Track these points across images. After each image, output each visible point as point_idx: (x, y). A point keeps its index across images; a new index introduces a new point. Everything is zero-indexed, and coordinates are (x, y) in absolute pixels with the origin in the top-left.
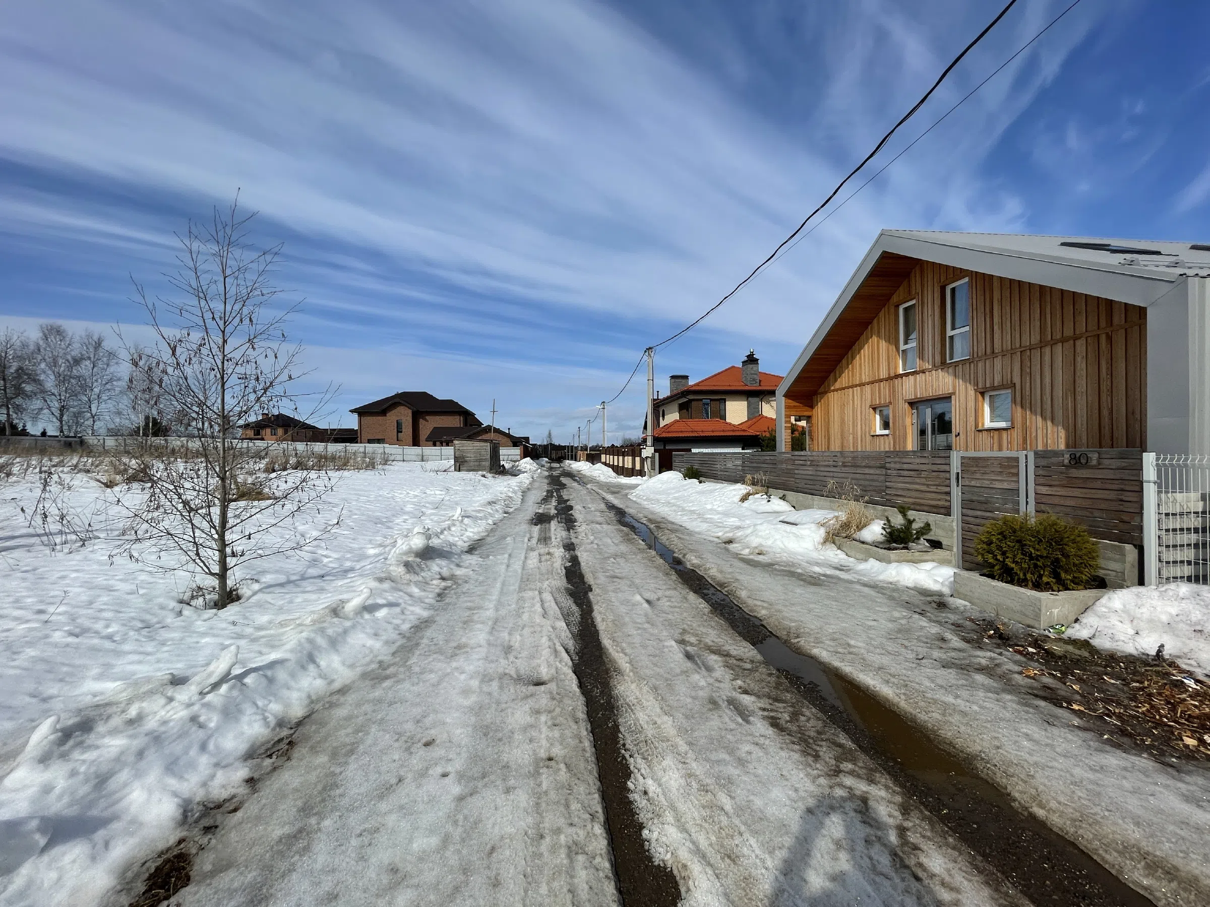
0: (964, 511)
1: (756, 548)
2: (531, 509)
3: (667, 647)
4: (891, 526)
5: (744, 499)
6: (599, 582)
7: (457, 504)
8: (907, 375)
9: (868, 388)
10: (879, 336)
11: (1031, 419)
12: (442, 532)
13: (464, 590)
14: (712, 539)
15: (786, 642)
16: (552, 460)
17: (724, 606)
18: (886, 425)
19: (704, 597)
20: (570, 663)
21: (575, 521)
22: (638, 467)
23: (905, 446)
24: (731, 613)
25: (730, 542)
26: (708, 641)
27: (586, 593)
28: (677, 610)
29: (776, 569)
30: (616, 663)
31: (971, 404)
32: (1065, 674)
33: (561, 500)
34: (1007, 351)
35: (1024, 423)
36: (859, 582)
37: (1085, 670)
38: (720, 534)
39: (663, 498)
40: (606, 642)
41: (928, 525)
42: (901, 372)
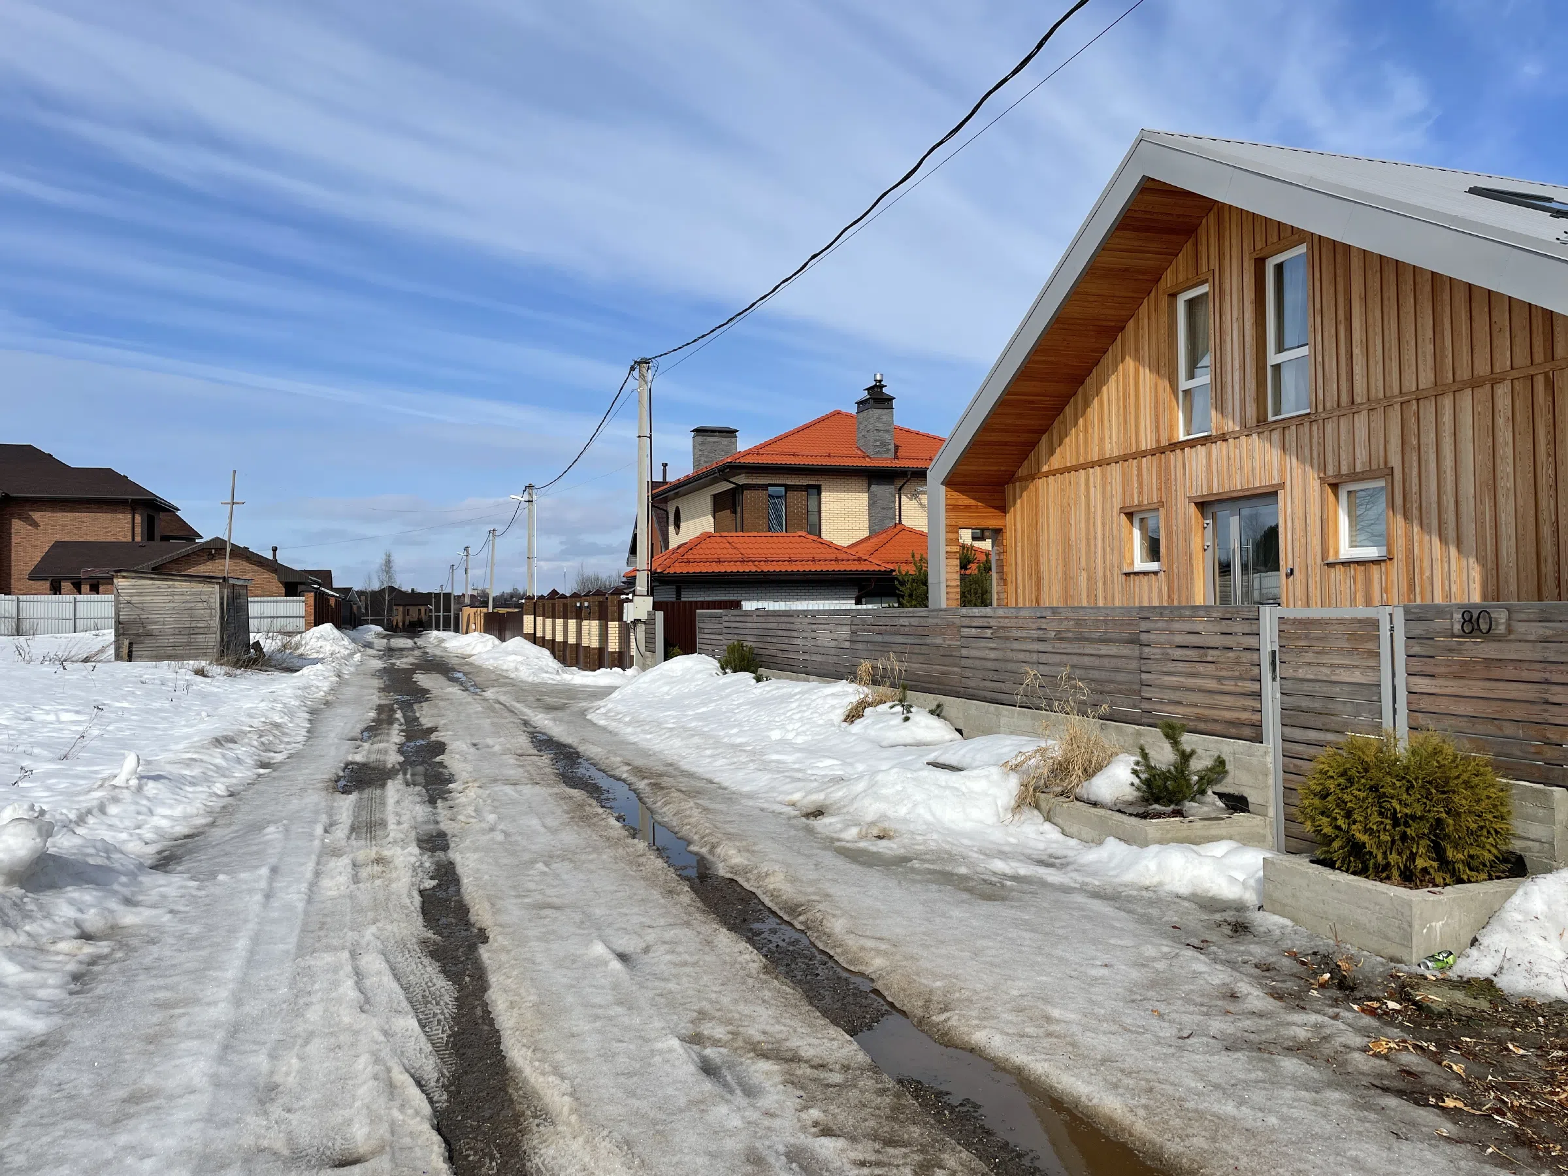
0: (1288, 730)
1: (873, 824)
2: (333, 752)
3: (661, 1052)
4: (1149, 767)
5: (853, 715)
6: (504, 918)
7: (124, 744)
8: (1192, 444)
9: (1116, 470)
10: (1137, 358)
11: (1421, 542)
12: (81, 820)
13: (147, 961)
14: (778, 808)
15: (922, 1024)
16: (393, 629)
17: (793, 956)
18: (1153, 550)
19: (752, 938)
20: (427, 1109)
21: (451, 779)
22: (613, 646)
23: (1190, 595)
24: (810, 970)
25: (818, 813)
26: (754, 1032)
27: (472, 948)
28: (688, 970)
29: (913, 870)
30: (540, 1099)
31: (1315, 509)
32: (1443, 1047)
33: (414, 730)
34: (1378, 401)
35: (1410, 551)
36: (1083, 889)
37: (1479, 1035)
38: (796, 797)
39: (670, 717)
40: (516, 1053)
41: (1221, 762)
42: (1182, 438)
